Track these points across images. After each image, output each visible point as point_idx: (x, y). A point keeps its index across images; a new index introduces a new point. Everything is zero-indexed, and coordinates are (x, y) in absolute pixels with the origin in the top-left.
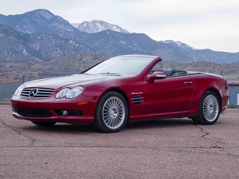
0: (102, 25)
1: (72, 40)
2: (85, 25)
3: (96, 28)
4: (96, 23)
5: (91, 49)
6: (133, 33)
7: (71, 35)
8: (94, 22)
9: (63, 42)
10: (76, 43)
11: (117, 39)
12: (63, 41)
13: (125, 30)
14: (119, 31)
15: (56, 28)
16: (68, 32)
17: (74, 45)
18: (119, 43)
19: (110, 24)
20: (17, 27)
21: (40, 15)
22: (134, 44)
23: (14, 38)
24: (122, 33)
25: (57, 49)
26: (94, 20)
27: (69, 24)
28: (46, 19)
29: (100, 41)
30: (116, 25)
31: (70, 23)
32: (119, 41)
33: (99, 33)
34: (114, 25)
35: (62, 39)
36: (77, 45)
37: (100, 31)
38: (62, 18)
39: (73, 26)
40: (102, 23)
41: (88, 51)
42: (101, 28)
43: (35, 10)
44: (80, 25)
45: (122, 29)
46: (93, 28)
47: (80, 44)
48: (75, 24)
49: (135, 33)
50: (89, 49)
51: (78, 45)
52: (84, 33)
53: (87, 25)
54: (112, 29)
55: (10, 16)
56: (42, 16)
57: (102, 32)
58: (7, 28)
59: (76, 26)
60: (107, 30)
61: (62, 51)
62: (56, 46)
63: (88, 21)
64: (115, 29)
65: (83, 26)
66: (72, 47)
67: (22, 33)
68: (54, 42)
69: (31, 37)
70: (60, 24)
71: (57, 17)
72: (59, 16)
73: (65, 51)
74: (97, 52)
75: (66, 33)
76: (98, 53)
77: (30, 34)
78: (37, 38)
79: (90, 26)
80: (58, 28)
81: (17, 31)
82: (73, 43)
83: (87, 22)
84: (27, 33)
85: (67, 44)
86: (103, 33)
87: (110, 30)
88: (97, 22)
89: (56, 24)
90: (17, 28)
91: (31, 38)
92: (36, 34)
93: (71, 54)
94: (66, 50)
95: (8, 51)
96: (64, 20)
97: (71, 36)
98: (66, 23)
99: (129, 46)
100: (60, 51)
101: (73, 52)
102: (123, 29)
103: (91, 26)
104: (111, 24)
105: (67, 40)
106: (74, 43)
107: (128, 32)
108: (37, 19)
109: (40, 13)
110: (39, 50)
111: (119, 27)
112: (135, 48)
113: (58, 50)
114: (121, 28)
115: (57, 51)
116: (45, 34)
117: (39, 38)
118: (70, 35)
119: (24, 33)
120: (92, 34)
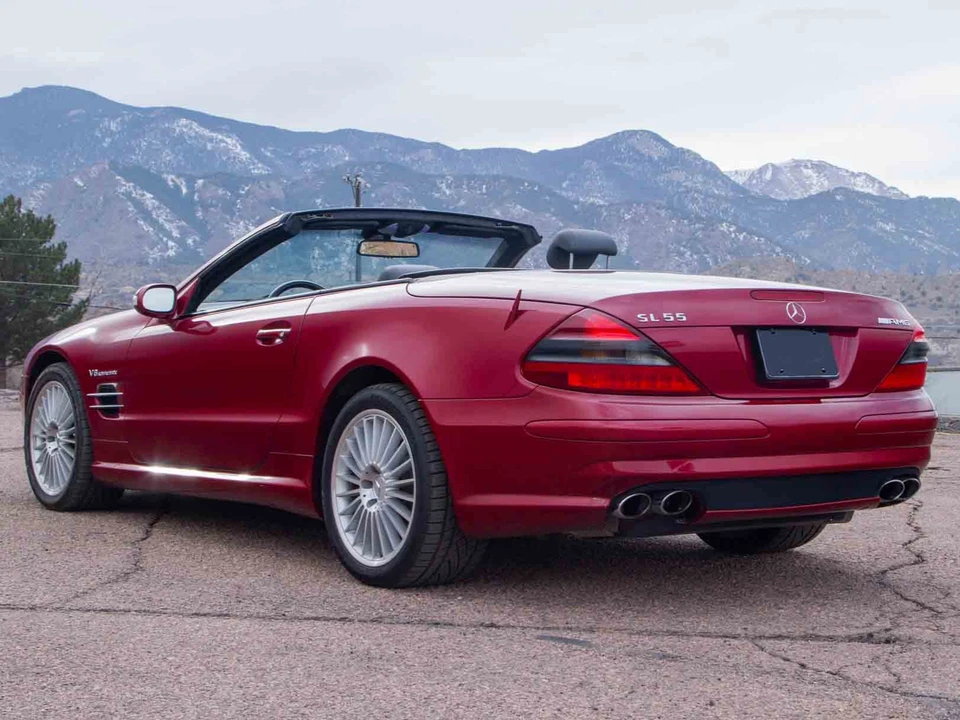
0: (820, 173)
1: (726, 221)
2: (768, 176)
3: (803, 185)
4: (802, 168)
5: (785, 250)
6: (920, 198)
7: (724, 205)
8: (797, 165)
9: (699, 229)
10: (740, 230)
11: (868, 216)
12: (701, 226)
13: (894, 188)
14: (872, 191)
15: (679, 184)
16: (714, 196)
17: (733, 235)
18: (872, 229)
19: (847, 171)
20: (564, 185)
21: (632, 148)
22: (920, 232)
23: (554, 218)
24: (883, 197)
25: (682, 248)
26: (795, 158)
27: (721, 173)
28: (650, 159)
29: (813, 224)
30: (865, 174)
31: (722, 169)
32: (874, 223)
33: (811, 198)
34: (859, 175)
35: (699, 219)
36: (741, 237)
37: (814, 192)
38: (697, 157)
39: (732, 178)
40: (819, 167)
41: (778, 254)
42: (817, 184)
43: (618, 133)
44: (752, 176)
45: (884, 185)
46: (793, 185)
47: (751, 233)
48: (736, 172)
49: (927, 198)
50: (778, 249)
51: (744, 237)
52: (766, 200)
53: (773, 174)
54: (850, 186)
55: (544, 153)
56: (638, 152)
57: (820, 194)
58: (536, 189)
59: (740, 180)
60: (836, 189)
61: (695, 257)
62: (679, 242)
63: (777, 162)
64: (862, 187)
65: (761, 177)
66: (728, 243)
67: (577, 203)
68: (671, 229)
69: (605, 214)
70: (693, 175)
71: (684, 152)
72: (688, 151)
73: (706, 255)
74: (803, 257)
75: (711, 200)
76: (805, 261)
77: (601, 206)
78: (620, 219)
79: (781, 177)
80: (686, 187)
81: (563, 197)
82: (730, 232)
83: (773, 165)
84: (592, 204)
85: (712, 233)
86: (825, 197)
87: (846, 189)
88: (806, 167)
89: (679, 176)
90: (564, 189)
91: (604, 220)
92: (618, 204)
93: (722, 266)
94: (708, 253)
95: (535, 256)
96: (705, 163)
97: (725, 211)
98: (711, 171)
99: (906, 238)
100: (691, 256)
101: (729, 257)
102: (889, 185)
103: (786, 177)
104: (851, 169)
105: (711, 223)
106: (734, 232)
107: (902, 193)
108: (623, 161)
109: (633, 141)
110: (628, 251)
111: (873, 180)
112: (926, 245)
113: (685, 253)
114: (880, 183)
115: (681, 255)
116: (646, 204)
117: (627, 217)
118: (721, 207)
119: (583, 204)
120: (791, 202)
